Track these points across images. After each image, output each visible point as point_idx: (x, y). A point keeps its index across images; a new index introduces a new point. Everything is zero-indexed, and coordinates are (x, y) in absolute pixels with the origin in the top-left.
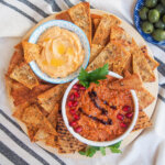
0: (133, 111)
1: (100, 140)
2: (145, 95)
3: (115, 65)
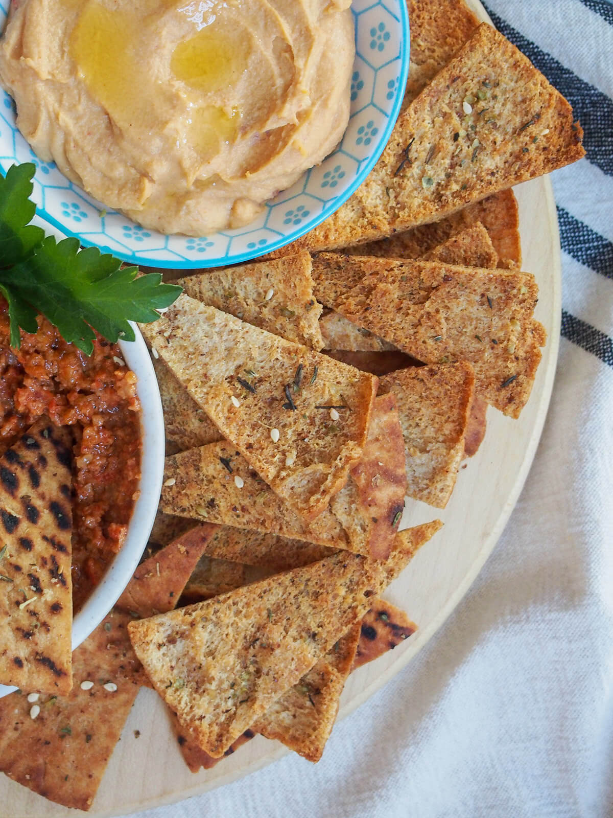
2: (86, 733)
3: (220, 455)
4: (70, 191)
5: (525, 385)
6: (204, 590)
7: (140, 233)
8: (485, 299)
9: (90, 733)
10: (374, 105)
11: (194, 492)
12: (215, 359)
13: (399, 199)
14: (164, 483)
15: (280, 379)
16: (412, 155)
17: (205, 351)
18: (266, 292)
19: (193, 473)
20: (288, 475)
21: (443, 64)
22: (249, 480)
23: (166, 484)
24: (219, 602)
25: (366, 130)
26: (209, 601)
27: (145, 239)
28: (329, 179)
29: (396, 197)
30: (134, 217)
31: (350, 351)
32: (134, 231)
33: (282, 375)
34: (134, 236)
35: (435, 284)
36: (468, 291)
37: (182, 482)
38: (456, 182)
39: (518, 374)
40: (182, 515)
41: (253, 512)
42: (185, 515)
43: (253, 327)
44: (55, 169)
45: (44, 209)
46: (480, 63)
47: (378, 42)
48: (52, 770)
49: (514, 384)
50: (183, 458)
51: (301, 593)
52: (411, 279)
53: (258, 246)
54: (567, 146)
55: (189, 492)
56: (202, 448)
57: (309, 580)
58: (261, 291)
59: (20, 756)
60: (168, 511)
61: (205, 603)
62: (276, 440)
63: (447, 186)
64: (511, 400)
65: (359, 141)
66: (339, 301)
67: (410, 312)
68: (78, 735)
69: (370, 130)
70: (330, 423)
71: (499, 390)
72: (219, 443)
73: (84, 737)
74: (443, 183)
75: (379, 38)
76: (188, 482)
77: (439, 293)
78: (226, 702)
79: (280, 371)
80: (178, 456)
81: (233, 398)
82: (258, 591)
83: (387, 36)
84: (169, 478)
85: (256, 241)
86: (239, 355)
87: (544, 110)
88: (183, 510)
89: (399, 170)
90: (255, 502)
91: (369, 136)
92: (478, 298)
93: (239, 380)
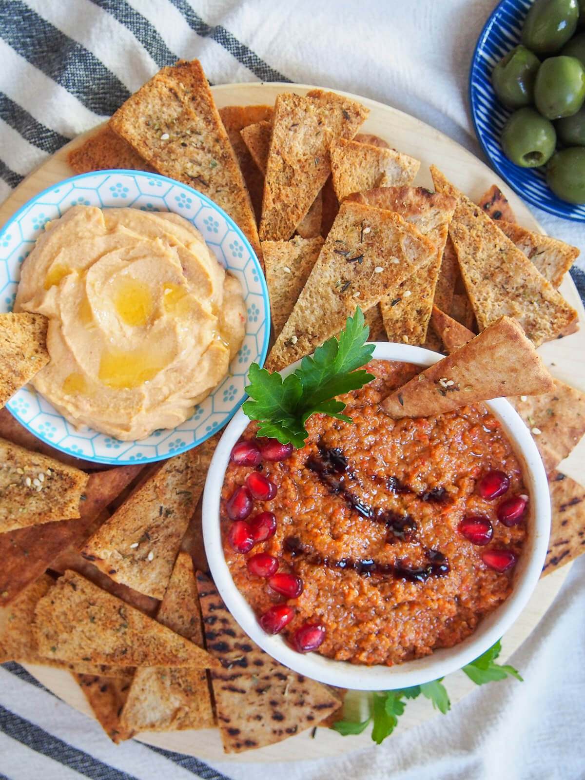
0: (525, 487)
1: (413, 655)
2: (552, 400)
3: (389, 306)
4: (215, 396)
5: (349, 105)
6: (470, 320)
7: (243, 352)
8: (293, 128)
9: (552, 398)
10: (164, 196)
11: (412, 323)
12: (328, 307)
13: (224, 184)
14: (406, 343)
15: (343, 265)
16: (195, 174)
17: (322, 313)
18: (285, 273)
19: (399, 324)
20: (406, 262)
21: (134, 153)
22: (405, 287)
23: (407, 341)
24: (478, 310)
25: (181, 202)
26: (477, 317)
27: (248, 348)
28: (212, 228)
29: (223, 186)
30: (233, 356)
31: (322, 219)
32: (242, 356)
33: (340, 264)
34: (246, 356)
35: (282, 161)
36: (287, 140)
37: (405, 331)
38: (214, 146)
39: (341, 108)
40: (426, 331)
41: (425, 285)
42: (426, 329)
43: (308, 281)
44: (201, 405)
45: (229, 412)
46: (135, 127)
47: (122, 192)
48: (572, 424)
49: (348, 111)
50: (390, 330)
51: (474, 258)
52: (278, 178)
53: (257, 275)
54: (191, 72)
55: (412, 327)
56: (384, 318)
57: (466, 252)
58: (283, 276)
59: (562, 443)
60: (423, 340)
61: (478, 319)
62: (382, 269)
63: (216, 152)
64: (358, 114)
65: (188, 207)
66: (291, 225)
67: (299, 179)
68: (553, 405)
69: (182, 199)
70: (372, 234)
71: (351, 122)
72: (382, 307)
73: (554, 402)
74: (214, 155)
75: (119, 191)
76: (405, 327)
77: (288, 159)
78: (542, 307)
79: (338, 265)
80: (389, 334)
81: (354, 296)
82: (472, 285)
83: (119, 185)
84: (402, 340)
85: (253, 276)
86: (326, 291)
87: (167, 85)
88: (423, 330)
89: (204, 184)
90: (419, 284)
91: (185, 199)
92: (291, 133)
93: (342, 291)
